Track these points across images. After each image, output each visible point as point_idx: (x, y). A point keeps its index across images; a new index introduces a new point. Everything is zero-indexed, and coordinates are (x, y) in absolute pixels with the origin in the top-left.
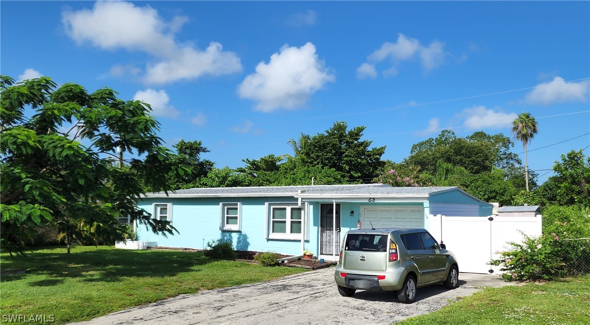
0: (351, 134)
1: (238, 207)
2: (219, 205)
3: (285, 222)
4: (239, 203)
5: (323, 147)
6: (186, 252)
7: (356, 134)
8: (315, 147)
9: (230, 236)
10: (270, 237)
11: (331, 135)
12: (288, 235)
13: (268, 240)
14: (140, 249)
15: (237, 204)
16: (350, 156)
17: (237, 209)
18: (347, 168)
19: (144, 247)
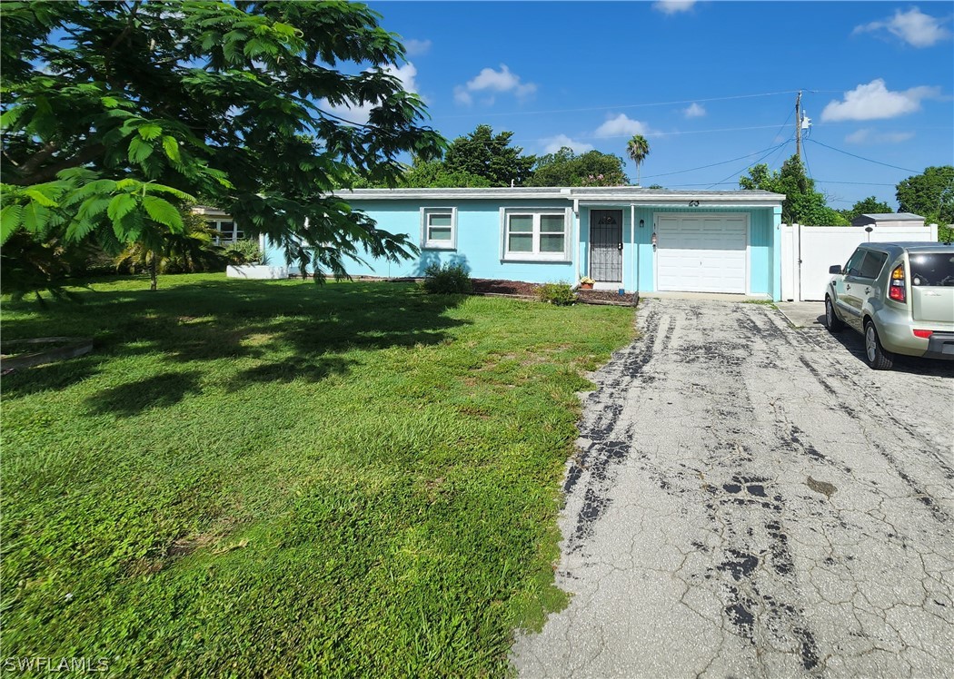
0: (498, 138)
1: (453, 214)
2: (419, 210)
3: (531, 236)
4: (454, 209)
5: (468, 153)
6: (364, 282)
7: (503, 140)
8: (459, 150)
9: (437, 257)
10: (507, 258)
11: (475, 138)
12: (536, 254)
13: (503, 262)
14: (276, 277)
15: (451, 209)
16: (498, 164)
17: (450, 216)
18: (495, 176)
19: (282, 274)
